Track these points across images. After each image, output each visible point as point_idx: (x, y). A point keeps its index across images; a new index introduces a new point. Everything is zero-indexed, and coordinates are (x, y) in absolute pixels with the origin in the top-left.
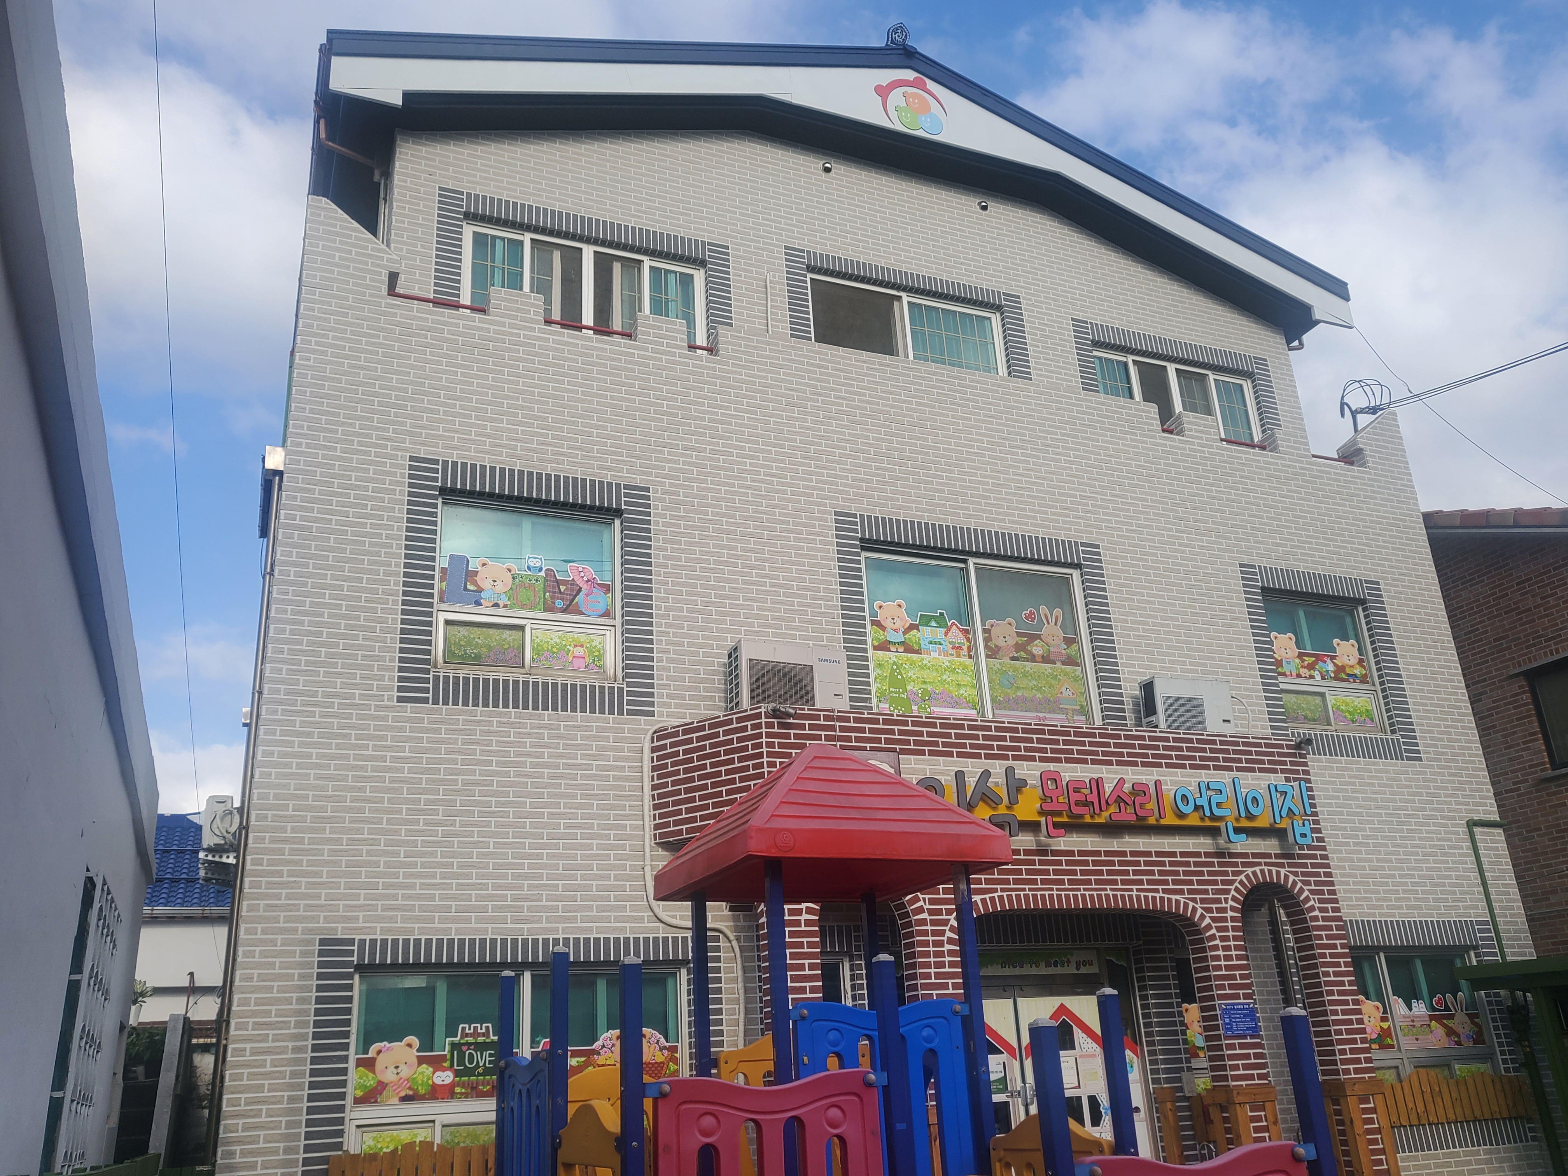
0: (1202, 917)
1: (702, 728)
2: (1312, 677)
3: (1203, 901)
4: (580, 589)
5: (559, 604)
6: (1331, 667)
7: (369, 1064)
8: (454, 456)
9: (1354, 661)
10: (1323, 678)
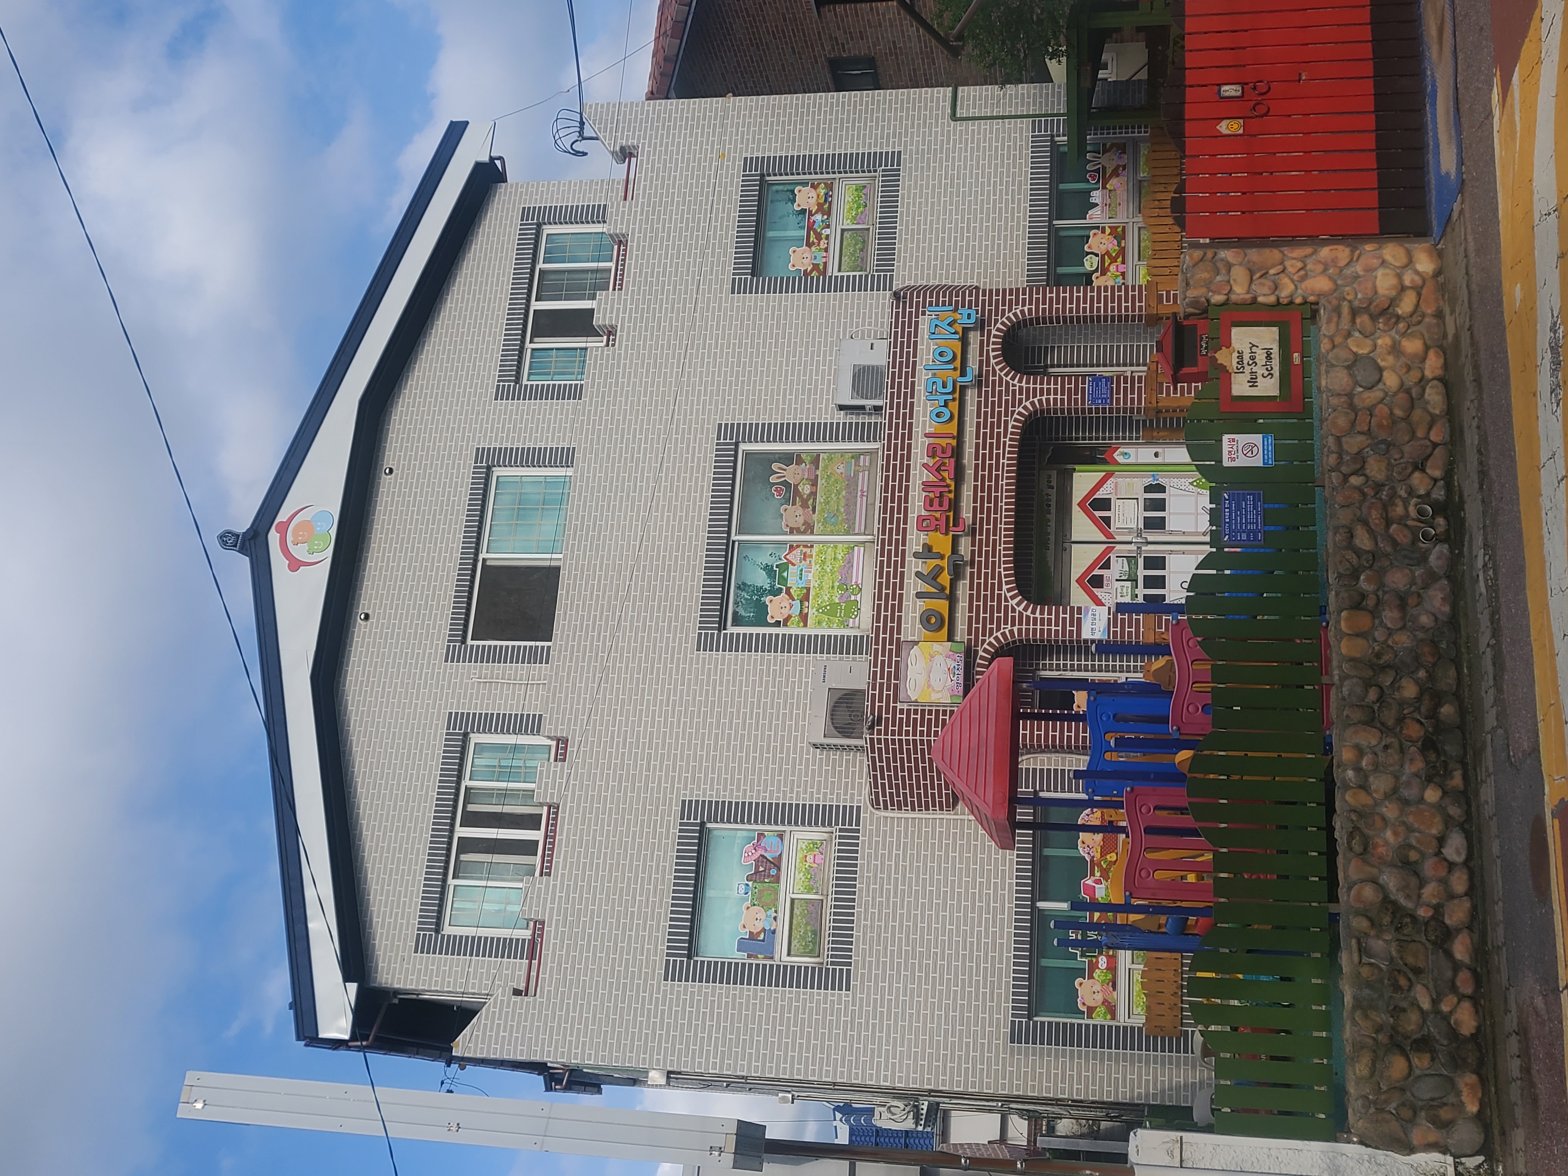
0: (1025, 408)
1: (875, 776)
2: (827, 237)
3: (1013, 406)
4: (762, 856)
5: (773, 872)
6: (818, 217)
7: (1091, 1010)
8: (663, 948)
9: (813, 193)
10: (828, 226)
